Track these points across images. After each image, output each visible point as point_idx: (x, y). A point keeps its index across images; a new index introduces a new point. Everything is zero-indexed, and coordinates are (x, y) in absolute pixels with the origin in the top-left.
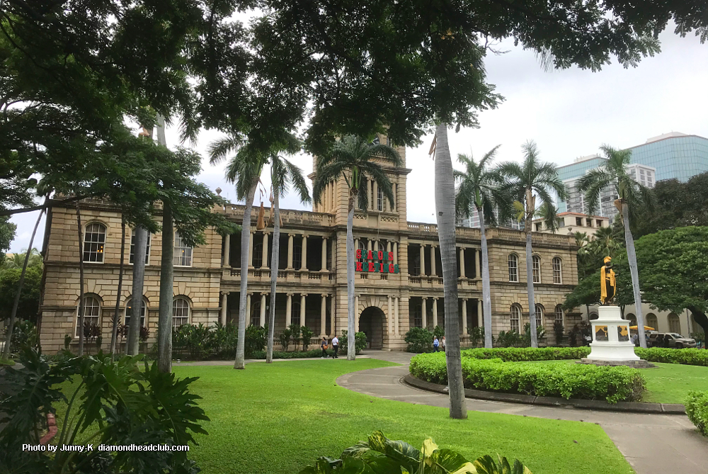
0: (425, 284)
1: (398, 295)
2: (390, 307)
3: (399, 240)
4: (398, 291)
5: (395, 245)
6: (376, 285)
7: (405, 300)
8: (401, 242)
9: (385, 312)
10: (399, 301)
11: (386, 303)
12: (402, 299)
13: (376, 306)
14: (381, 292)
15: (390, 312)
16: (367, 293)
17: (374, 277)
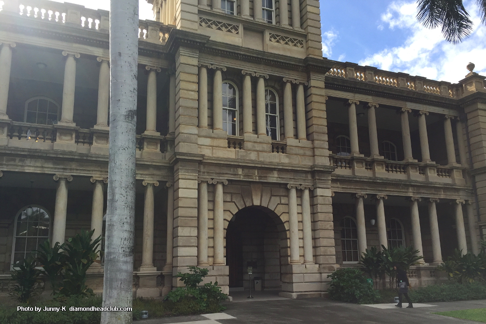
0: (361, 171)
1: (309, 184)
2: (294, 209)
3: (309, 79)
4: (309, 177)
5: (301, 90)
6: (262, 163)
7: (325, 193)
8: (313, 83)
9: (284, 218)
10: (313, 196)
11: (284, 200)
12: (319, 192)
13: (264, 204)
14: (274, 178)
15: (295, 218)
16: (242, 178)
17: (258, 147)
